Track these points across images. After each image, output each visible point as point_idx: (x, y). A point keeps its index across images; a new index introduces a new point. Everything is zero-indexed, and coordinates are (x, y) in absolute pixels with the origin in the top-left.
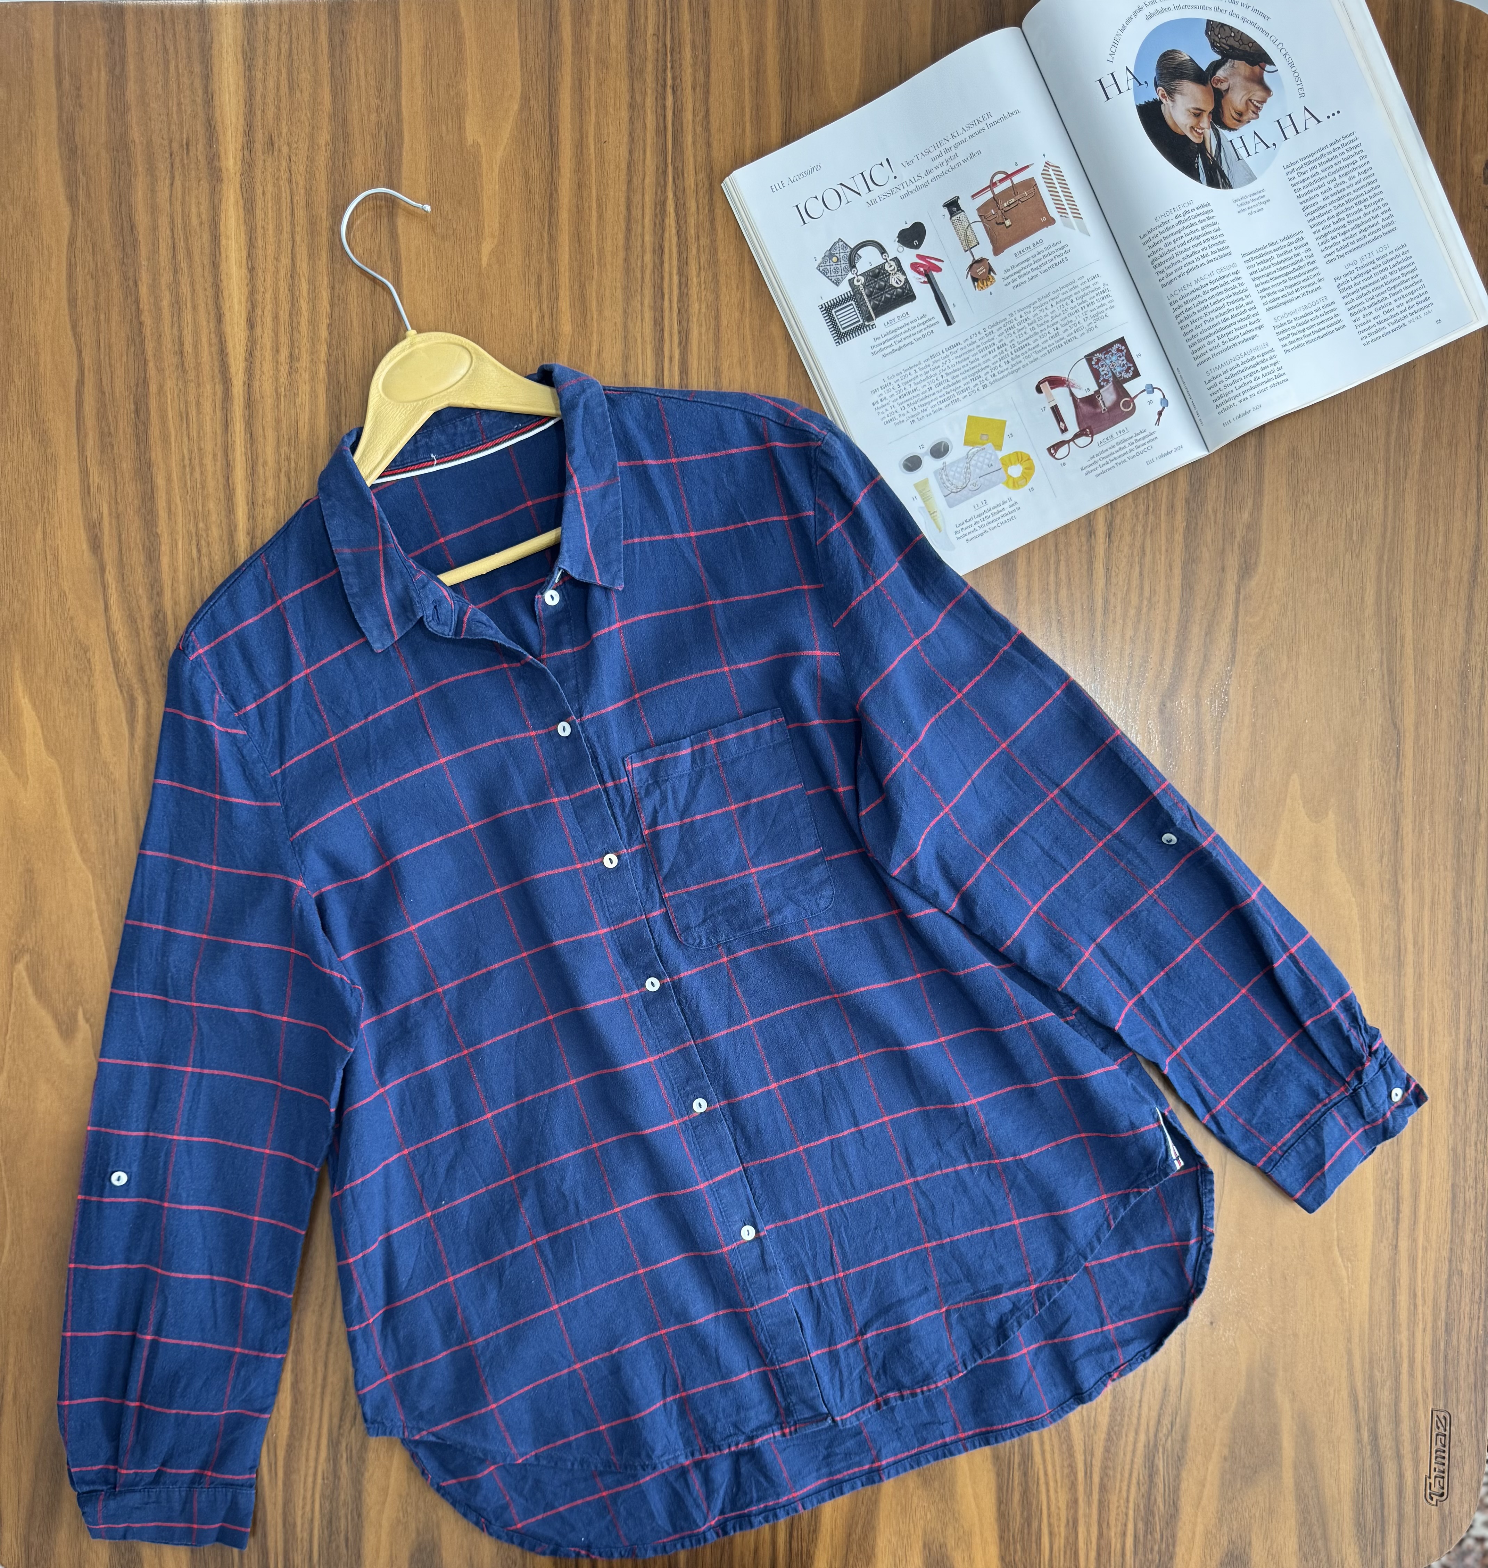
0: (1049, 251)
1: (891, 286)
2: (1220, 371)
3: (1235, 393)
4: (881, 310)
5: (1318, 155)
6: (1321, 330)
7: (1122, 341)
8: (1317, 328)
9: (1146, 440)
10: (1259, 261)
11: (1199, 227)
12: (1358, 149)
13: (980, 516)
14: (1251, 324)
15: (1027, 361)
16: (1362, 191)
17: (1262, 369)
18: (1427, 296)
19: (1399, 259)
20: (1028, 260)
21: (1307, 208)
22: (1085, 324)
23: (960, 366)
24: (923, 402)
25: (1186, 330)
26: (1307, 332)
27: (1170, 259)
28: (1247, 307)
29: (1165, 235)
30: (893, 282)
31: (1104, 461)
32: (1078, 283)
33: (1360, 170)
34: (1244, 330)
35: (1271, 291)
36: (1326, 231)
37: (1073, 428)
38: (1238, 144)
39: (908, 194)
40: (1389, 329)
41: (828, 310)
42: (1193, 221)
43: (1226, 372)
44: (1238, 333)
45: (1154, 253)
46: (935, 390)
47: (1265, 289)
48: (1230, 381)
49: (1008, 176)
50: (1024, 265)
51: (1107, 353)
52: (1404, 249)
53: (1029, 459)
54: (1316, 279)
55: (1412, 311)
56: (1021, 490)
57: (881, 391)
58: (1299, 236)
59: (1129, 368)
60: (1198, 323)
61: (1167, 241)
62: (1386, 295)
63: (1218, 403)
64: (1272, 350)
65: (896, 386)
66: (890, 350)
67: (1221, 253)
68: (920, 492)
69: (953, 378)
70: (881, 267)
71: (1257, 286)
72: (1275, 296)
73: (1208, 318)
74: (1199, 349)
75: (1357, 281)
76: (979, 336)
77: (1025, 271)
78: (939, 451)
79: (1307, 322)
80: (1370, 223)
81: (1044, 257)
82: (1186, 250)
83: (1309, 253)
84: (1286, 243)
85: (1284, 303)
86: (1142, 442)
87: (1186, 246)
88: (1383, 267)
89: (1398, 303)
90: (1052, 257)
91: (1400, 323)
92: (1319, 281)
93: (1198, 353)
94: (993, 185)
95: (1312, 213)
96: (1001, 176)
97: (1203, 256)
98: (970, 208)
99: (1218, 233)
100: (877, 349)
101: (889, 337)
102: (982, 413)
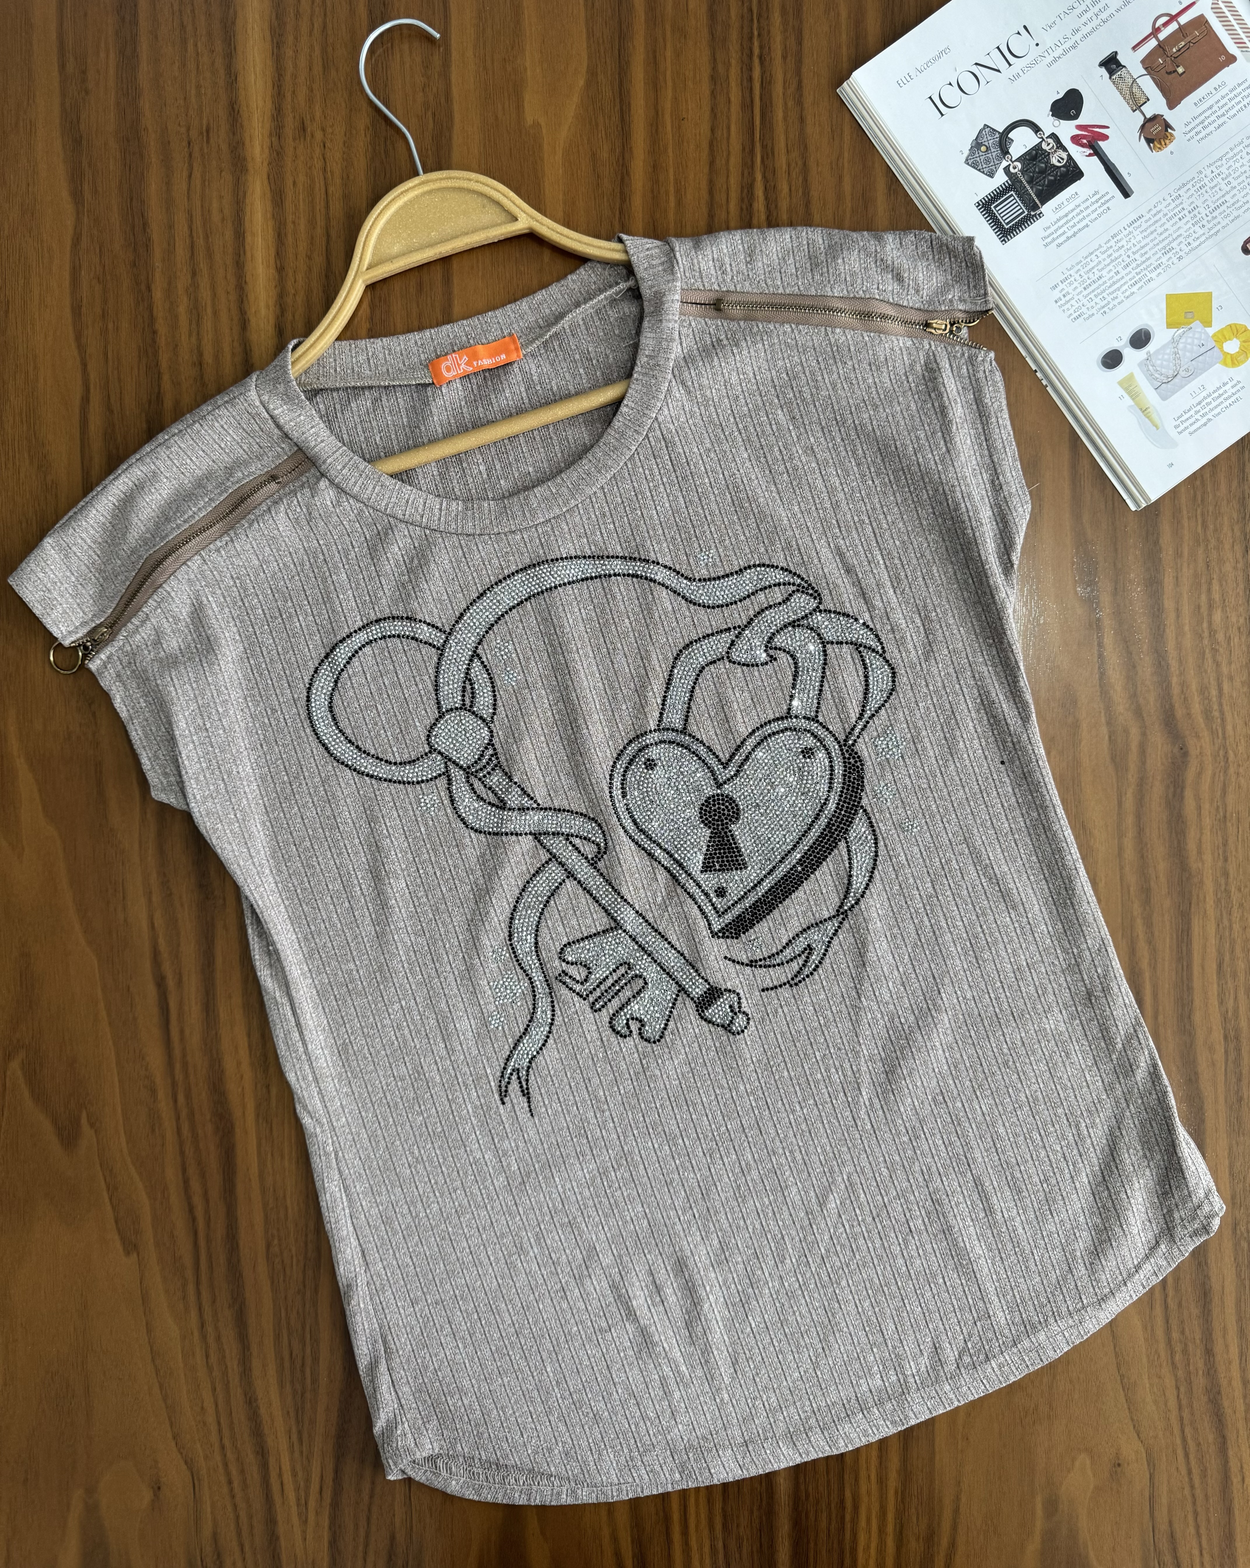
0: (1235, 92)
1: (1054, 166)
4: (1046, 195)
13: (1199, 403)
15: (1227, 221)
20: (1211, 107)
23: (1148, 240)
24: (1111, 290)
30: (1054, 161)
39: (1056, 59)
41: (986, 206)
46: (1123, 273)
49: (1173, 18)
50: (1207, 114)
53: (1246, 330)
56: (1242, 366)
57: (1061, 286)
65: (1078, 277)
66: (1063, 238)
68: (1126, 389)
69: (1142, 255)
70: (1038, 148)
76: (1165, 203)
77: (1209, 120)
78: (1140, 339)
81: (1230, 100)
90: (1239, 99)
94: (1156, 31)
96: (1165, 19)
98: (1132, 62)
100: (1049, 240)
101: (1060, 223)
102: (1182, 287)
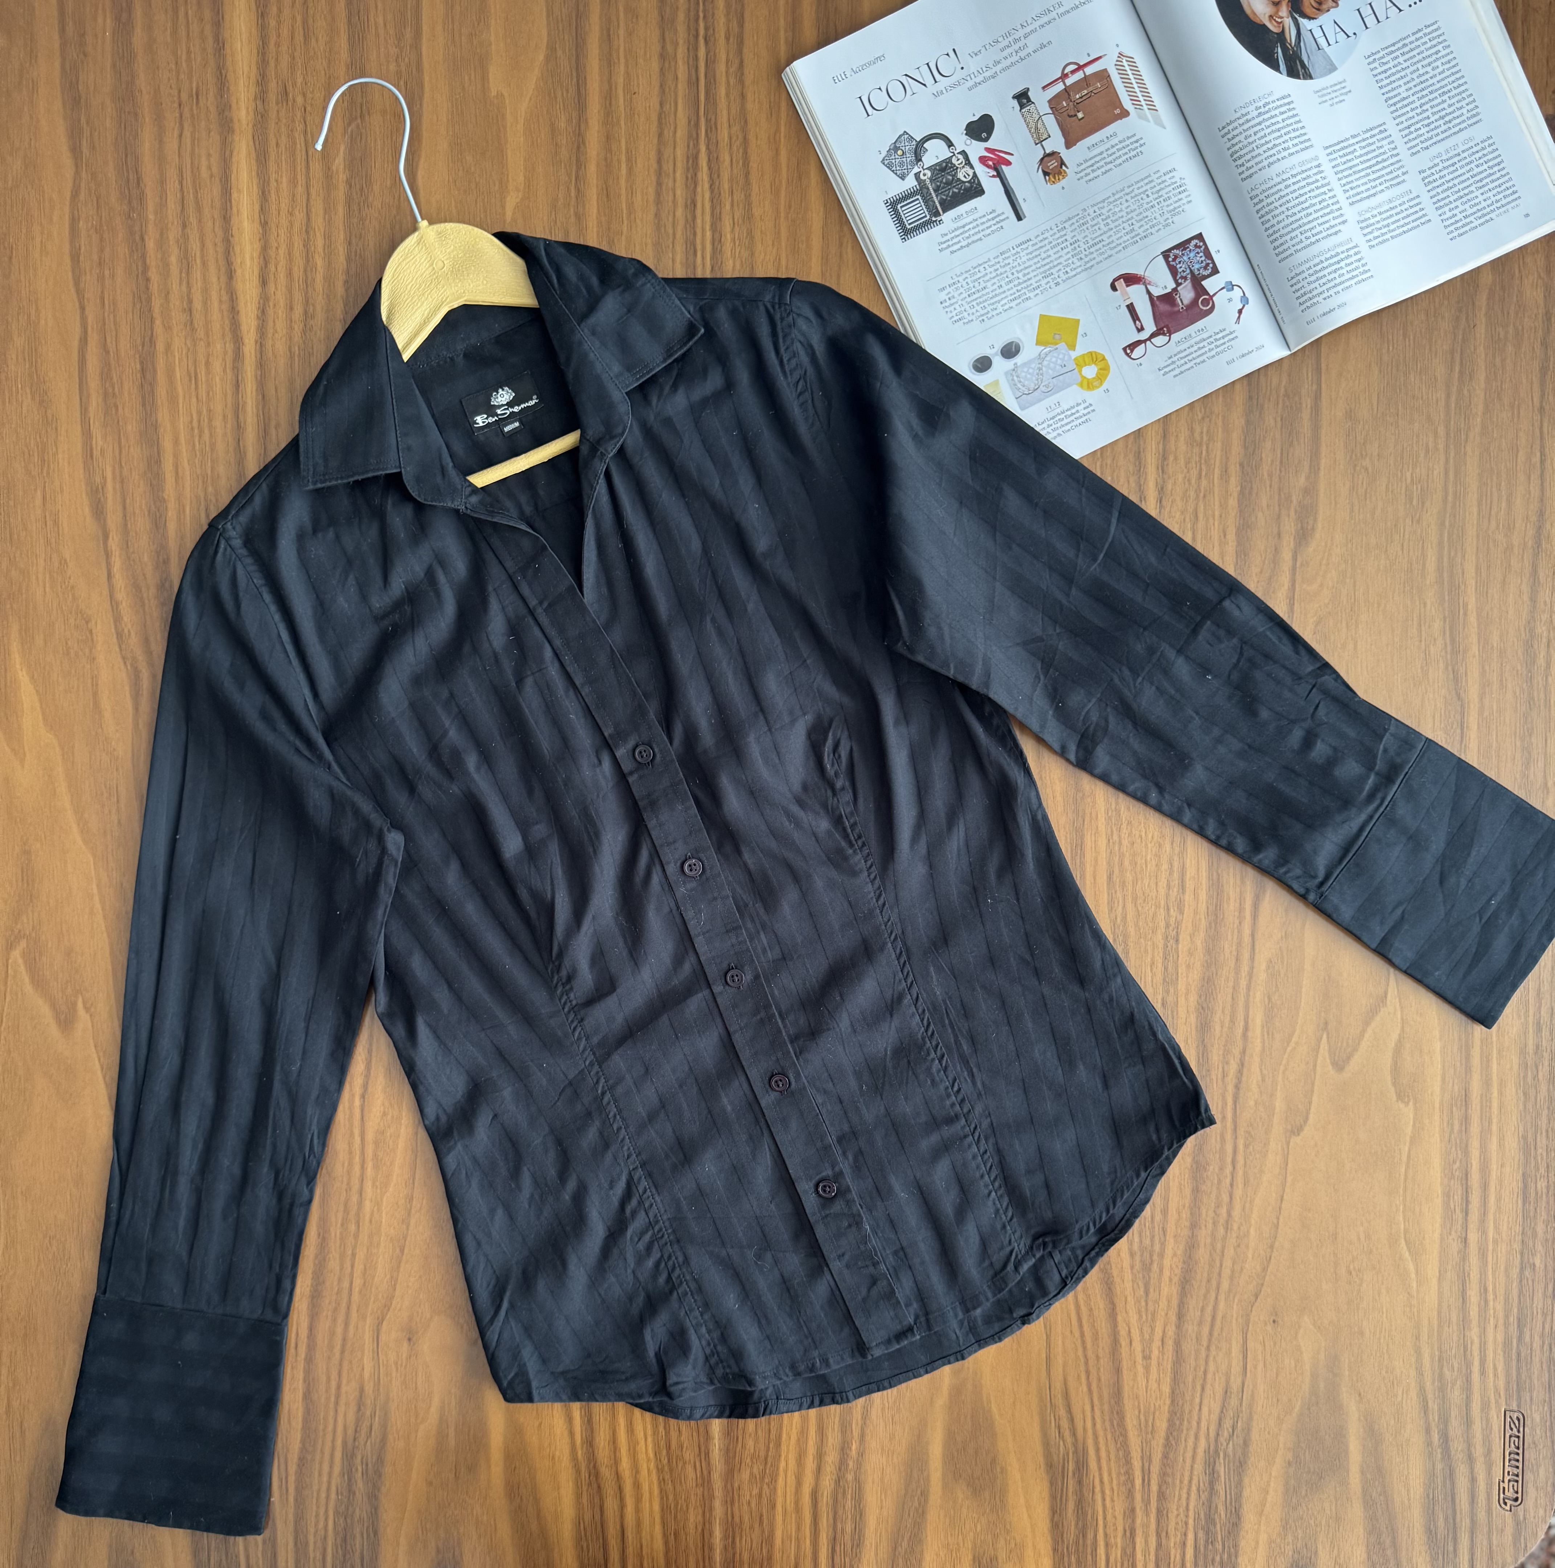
0: (1123, 144)
1: (959, 180)
2: (1304, 268)
3: (1320, 290)
4: (948, 205)
5: (1400, 45)
6: (1407, 224)
7: (1200, 237)
8: (1402, 223)
9: (1226, 339)
10: (1341, 153)
11: (1279, 119)
12: (1441, 39)
13: (1053, 418)
14: (1334, 218)
15: (1101, 258)
16: (1446, 82)
17: (1347, 265)
18: (1514, 189)
19: (1485, 152)
20: (1101, 153)
21: (1390, 98)
22: (1162, 220)
23: (1031, 263)
24: (992, 301)
25: (1267, 225)
26: (1392, 227)
27: (1250, 152)
28: (1330, 202)
29: (1245, 127)
30: (961, 176)
31: (1182, 361)
32: (1154, 177)
33: (1444, 60)
34: (1327, 225)
35: (1354, 185)
36: (1410, 122)
37: (1150, 327)
38: (1318, 33)
39: (976, 85)
40: (1476, 223)
41: (893, 205)
42: (1273, 113)
43: (1310, 268)
44: (1321, 228)
45: (1233, 145)
47: (1348, 183)
48: (1313, 278)
49: (1080, 67)
50: (1098, 159)
51: (1185, 249)
52: (1491, 141)
53: (1104, 359)
54: (1400, 172)
55: (1499, 205)
56: (1096, 391)
57: (948, 290)
58: (1382, 128)
59: (1208, 265)
60: (1280, 218)
61: (1248, 133)
62: (1473, 188)
63: (1301, 300)
64: (1356, 246)
65: (965, 283)
66: (958, 246)
67: (1302, 146)
69: (1024, 275)
70: (948, 161)
71: (1339, 179)
72: (1359, 190)
73: (1290, 213)
74: (1282, 244)
75: (1442, 174)
76: (1051, 232)
77: (1099, 165)
78: (1010, 351)
79: (1391, 216)
80: (1455, 115)
81: (1118, 150)
82: (1267, 143)
83: (1393, 146)
84: (1368, 135)
85: (1368, 197)
86: (1222, 341)
87: (1267, 139)
88: (1468, 160)
89: (1485, 196)
90: (1126, 150)
91: (1487, 218)
92: (1404, 174)
93: (1280, 249)
94: (1064, 76)
95: (1395, 104)
96: (1075, 67)
97: (1284, 149)
98: (1041, 100)
99: (1300, 125)
100: (944, 246)
101: (957, 233)
102: (1054, 312)
